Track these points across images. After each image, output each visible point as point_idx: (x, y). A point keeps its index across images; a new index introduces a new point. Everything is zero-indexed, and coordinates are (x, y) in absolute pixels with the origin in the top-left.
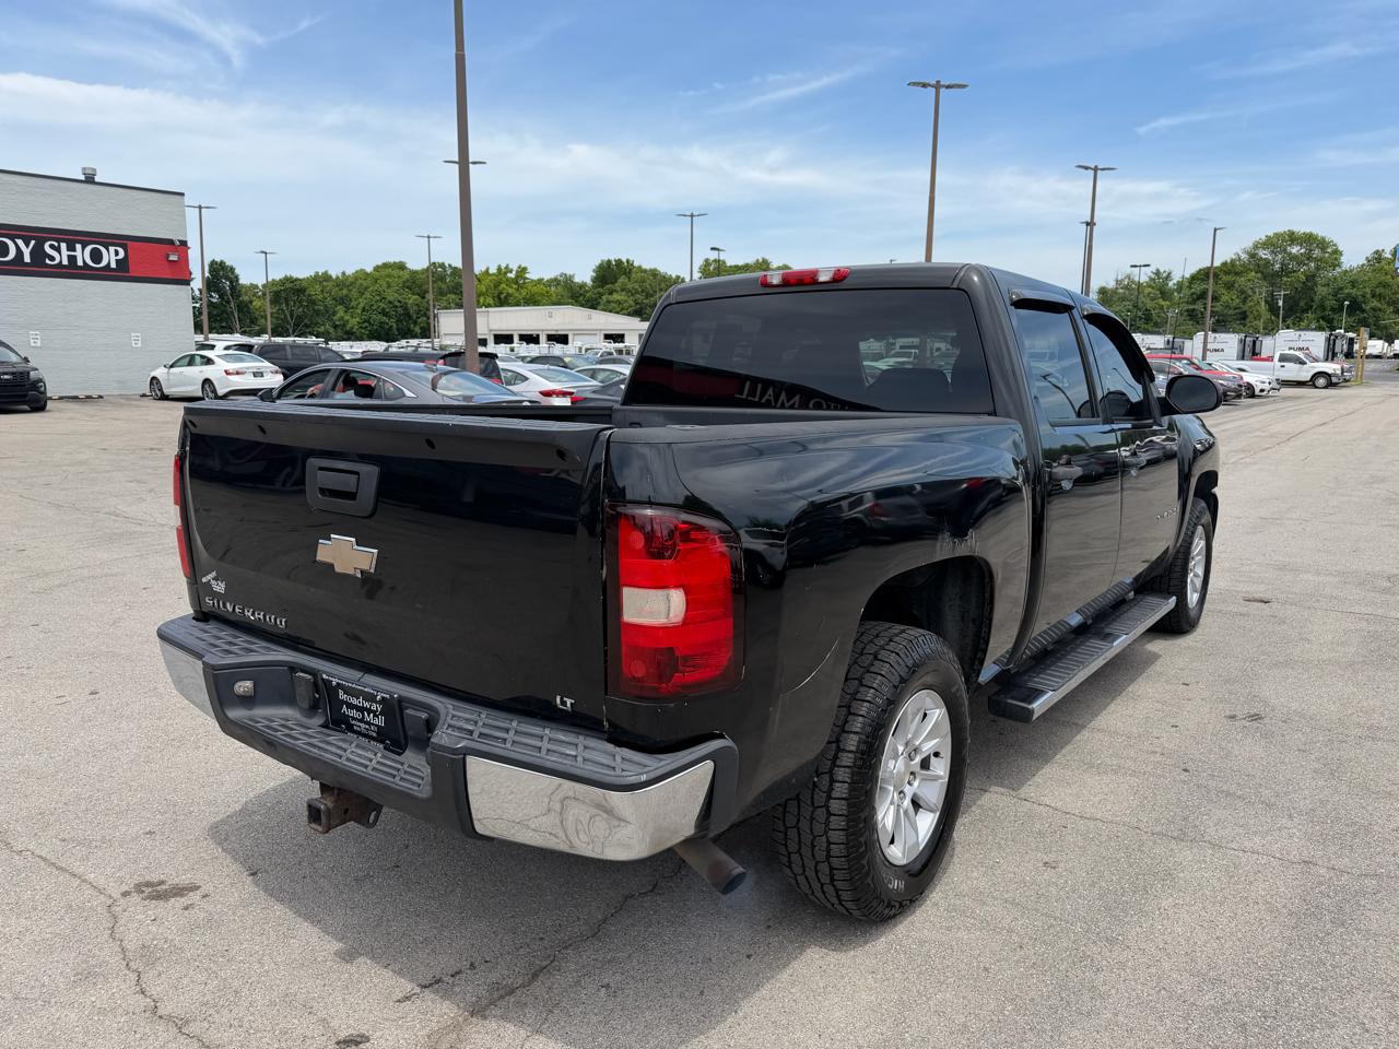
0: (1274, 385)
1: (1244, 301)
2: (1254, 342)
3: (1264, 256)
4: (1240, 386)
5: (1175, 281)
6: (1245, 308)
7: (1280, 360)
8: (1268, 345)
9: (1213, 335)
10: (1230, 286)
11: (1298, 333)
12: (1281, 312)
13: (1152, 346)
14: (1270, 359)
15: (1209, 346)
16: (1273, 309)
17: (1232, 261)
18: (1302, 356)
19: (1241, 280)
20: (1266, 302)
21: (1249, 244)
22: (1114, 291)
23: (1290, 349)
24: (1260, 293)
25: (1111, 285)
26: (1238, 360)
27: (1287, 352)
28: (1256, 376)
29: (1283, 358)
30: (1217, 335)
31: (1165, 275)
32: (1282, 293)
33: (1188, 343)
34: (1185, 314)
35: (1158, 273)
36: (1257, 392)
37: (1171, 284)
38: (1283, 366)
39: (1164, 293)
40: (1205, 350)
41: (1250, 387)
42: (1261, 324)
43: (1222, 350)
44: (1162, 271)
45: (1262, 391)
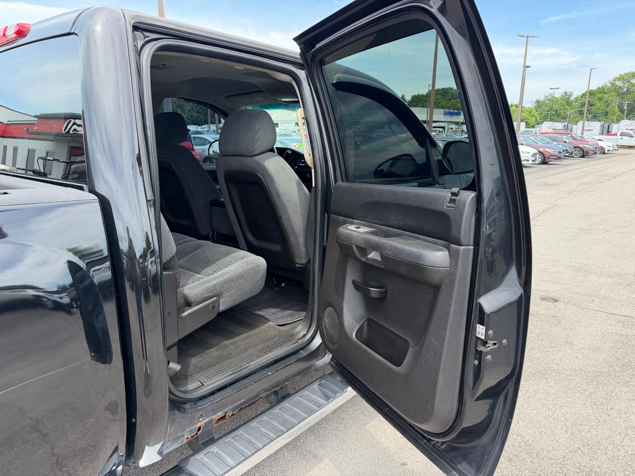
0: (616, 148)
1: (607, 106)
2: (609, 126)
3: (618, 85)
4: (596, 148)
5: (574, 97)
6: (608, 109)
7: (621, 135)
8: (615, 128)
9: (588, 123)
10: (600, 99)
11: (631, 122)
12: (626, 112)
13: (556, 128)
14: (615, 135)
15: (585, 128)
16: (622, 111)
17: (603, 87)
18: (632, 133)
19: (606, 96)
20: (618, 107)
21: (611, 78)
22: (544, 102)
23: (627, 129)
24: (615, 102)
25: (542, 99)
26: (599, 135)
27: (625, 131)
28: (607, 143)
29: (622, 134)
30: (590, 123)
31: (569, 94)
32: (627, 102)
33: (575, 127)
34: (578, 112)
35: (566, 93)
36: (606, 151)
37: (572, 98)
38: (622, 138)
39: (568, 103)
40: (583, 130)
41: (602, 148)
42: (615, 118)
43: (592, 130)
44: (568, 92)
45: (609, 151)
